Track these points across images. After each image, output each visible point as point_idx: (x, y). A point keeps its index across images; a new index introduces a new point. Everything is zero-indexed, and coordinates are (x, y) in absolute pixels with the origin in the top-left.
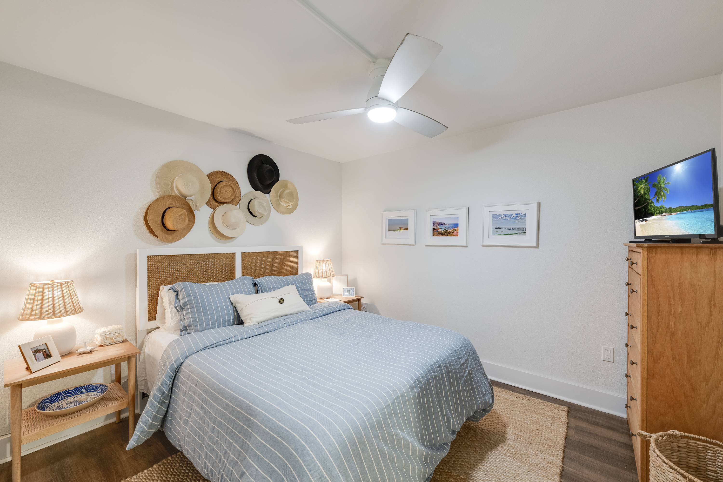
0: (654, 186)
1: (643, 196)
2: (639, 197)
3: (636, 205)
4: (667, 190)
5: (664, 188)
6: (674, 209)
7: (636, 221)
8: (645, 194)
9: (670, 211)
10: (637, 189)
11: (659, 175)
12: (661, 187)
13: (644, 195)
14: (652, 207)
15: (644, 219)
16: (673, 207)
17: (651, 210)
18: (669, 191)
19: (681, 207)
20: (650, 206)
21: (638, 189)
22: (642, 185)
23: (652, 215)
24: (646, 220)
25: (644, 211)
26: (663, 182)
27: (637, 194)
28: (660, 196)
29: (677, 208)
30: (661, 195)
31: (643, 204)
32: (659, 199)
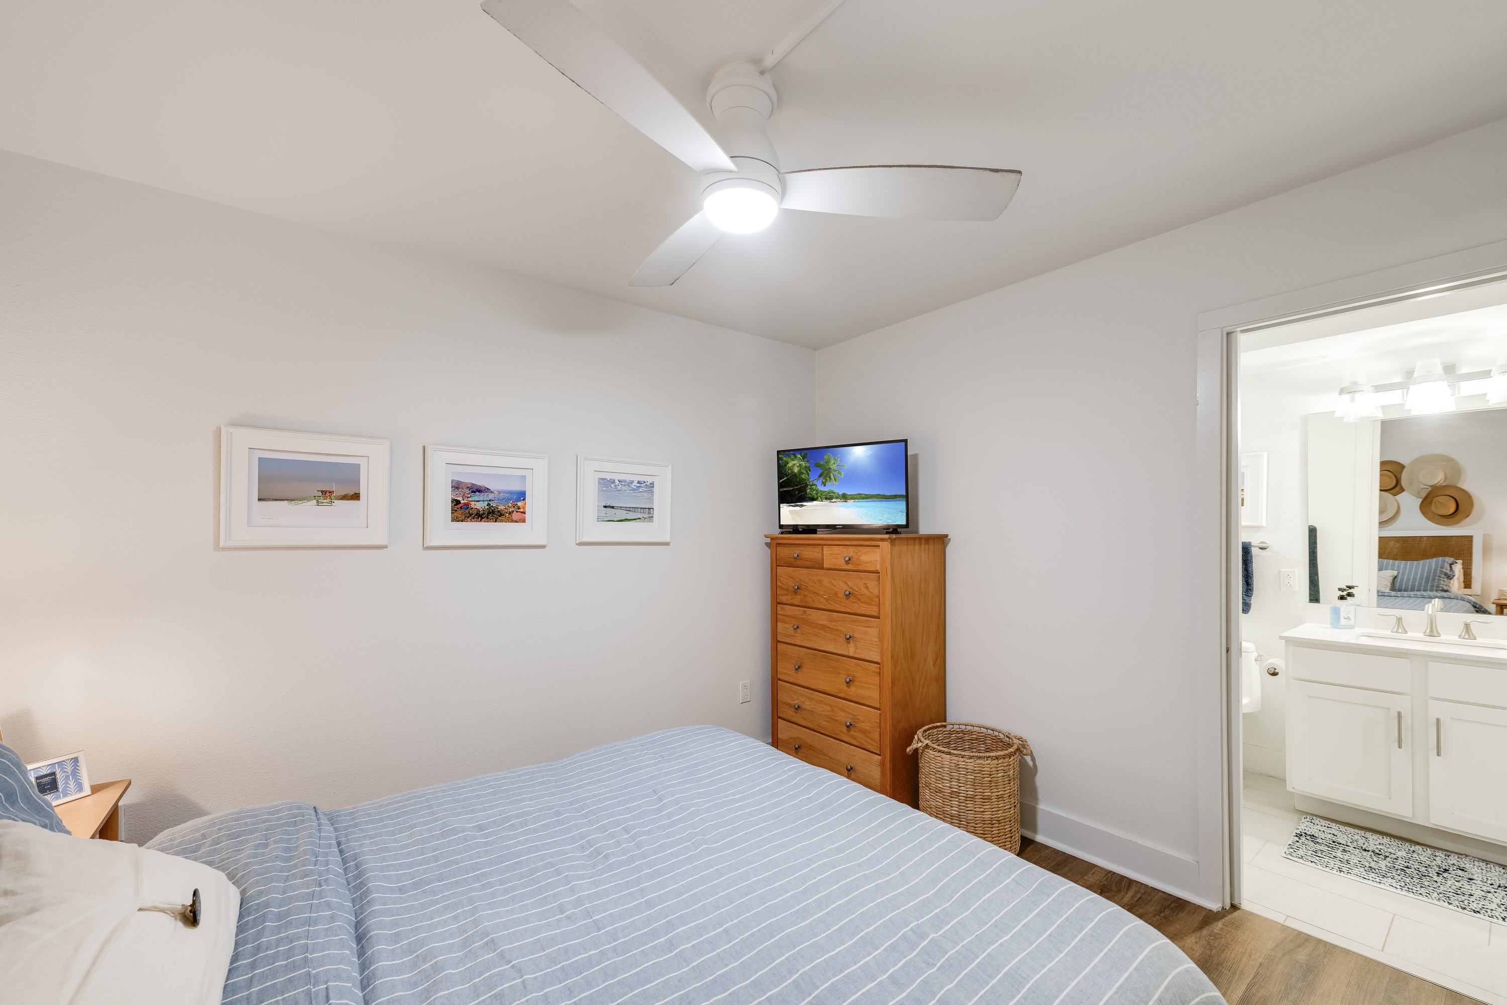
0: (818, 465)
1: (797, 475)
2: (788, 475)
3: (781, 486)
4: (839, 473)
5: (835, 470)
6: (850, 495)
7: (782, 505)
8: (800, 473)
9: (845, 498)
10: (785, 466)
11: (828, 453)
12: (830, 469)
13: (800, 475)
14: (814, 490)
15: (798, 504)
16: (849, 493)
17: (811, 494)
18: (843, 475)
19: (862, 494)
20: (810, 489)
21: (788, 466)
22: (795, 462)
23: (813, 499)
24: (802, 506)
25: (798, 494)
26: (834, 463)
27: (785, 471)
28: (828, 479)
29: (856, 495)
30: (830, 477)
31: (797, 485)
32: (826, 482)
